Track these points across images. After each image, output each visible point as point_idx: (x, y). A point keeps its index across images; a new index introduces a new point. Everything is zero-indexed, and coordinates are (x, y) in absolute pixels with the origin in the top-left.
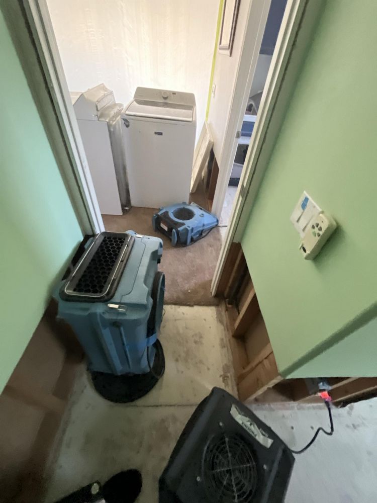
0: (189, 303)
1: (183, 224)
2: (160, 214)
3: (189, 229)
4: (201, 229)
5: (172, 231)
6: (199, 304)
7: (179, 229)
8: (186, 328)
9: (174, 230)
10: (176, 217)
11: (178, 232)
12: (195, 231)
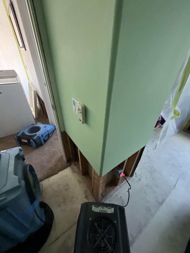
0: (55, 173)
1: (36, 135)
2: (19, 135)
3: (40, 136)
4: (47, 133)
5: (30, 141)
6: (61, 170)
7: (34, 138)
8: (58, 186)
9: (31, 140)
10: (30, 133)
11: (34, 140)
12: (44, 136)
